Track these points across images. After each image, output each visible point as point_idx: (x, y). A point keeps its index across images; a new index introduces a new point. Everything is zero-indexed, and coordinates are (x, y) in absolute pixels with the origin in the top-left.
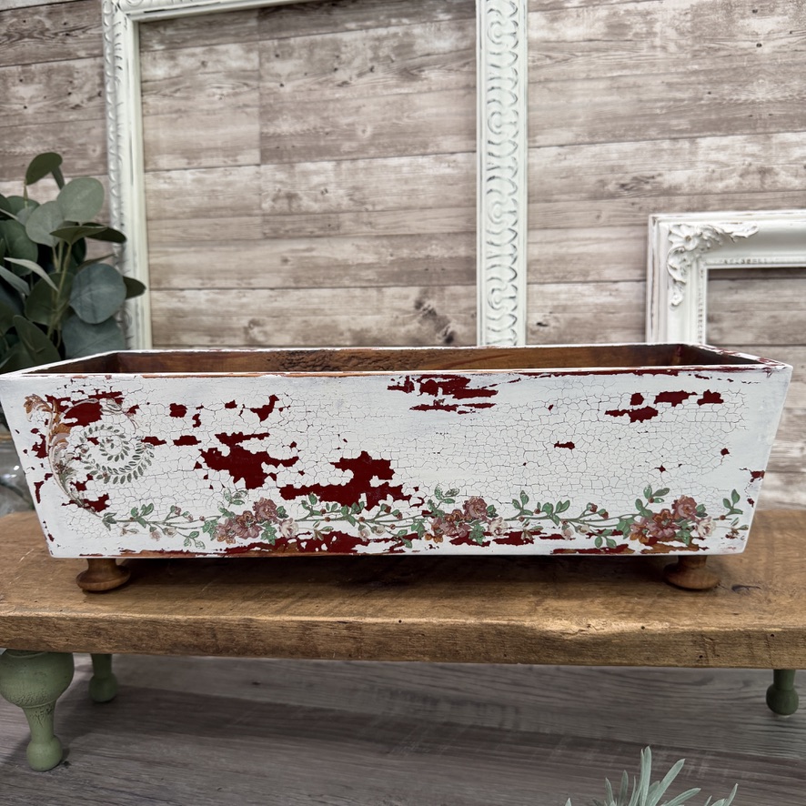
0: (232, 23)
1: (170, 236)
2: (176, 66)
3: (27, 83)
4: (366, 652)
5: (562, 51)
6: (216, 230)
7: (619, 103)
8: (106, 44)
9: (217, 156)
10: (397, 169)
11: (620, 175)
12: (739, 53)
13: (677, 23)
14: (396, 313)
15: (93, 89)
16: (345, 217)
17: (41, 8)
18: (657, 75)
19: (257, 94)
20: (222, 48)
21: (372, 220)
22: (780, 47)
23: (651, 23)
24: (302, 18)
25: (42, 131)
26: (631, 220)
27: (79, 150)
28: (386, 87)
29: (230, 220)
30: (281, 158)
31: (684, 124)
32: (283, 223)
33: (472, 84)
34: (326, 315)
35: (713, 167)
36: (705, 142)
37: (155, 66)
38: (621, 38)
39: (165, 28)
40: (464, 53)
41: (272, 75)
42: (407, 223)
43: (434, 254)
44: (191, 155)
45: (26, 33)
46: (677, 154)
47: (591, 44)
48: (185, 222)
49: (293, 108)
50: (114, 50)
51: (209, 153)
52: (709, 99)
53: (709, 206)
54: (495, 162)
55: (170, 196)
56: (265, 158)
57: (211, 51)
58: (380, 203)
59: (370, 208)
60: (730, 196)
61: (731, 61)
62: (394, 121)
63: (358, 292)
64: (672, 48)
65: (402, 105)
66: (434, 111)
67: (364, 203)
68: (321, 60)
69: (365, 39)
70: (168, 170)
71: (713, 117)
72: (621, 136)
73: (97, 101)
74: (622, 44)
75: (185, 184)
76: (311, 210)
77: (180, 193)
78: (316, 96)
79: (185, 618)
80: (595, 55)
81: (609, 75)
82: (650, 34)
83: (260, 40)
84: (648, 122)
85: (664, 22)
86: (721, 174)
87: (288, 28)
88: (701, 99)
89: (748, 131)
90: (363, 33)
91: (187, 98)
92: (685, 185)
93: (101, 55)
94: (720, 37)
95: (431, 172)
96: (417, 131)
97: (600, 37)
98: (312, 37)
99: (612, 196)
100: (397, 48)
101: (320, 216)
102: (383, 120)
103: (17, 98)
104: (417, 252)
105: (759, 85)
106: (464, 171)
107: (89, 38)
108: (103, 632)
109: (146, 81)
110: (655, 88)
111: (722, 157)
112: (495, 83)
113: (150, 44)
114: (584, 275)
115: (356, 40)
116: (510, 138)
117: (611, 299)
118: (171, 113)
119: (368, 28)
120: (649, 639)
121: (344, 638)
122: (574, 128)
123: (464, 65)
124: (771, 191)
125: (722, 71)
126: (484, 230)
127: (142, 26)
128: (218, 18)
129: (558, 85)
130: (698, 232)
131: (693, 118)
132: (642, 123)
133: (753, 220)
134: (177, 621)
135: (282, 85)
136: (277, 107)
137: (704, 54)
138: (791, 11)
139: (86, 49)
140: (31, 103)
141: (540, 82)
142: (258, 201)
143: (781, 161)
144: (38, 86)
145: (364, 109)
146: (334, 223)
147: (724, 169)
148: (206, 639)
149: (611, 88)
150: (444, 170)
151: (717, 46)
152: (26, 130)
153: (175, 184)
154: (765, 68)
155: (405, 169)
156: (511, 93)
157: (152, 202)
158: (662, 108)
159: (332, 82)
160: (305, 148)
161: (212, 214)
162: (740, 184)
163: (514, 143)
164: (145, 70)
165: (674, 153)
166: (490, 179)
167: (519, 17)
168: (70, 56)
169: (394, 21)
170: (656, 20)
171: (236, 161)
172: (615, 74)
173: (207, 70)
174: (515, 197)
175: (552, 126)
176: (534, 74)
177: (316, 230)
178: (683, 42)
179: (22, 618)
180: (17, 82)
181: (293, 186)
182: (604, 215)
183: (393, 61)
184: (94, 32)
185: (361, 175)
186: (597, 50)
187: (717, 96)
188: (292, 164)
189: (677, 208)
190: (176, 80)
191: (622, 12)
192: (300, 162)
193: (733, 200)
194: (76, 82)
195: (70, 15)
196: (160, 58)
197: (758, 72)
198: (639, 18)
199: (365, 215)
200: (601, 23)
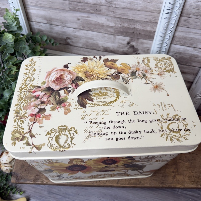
6: (50, 3)
14: (120, 44)
16: (103, 8)
21: (113, 10)
32: (77, 5)
34: (94, 41)
42: (128, 14)
43: (137, 27)
58: (118, 4)
59: (114, 6)
63: (106, 35)
67: (111, 4)
76: (89, 2)
101: (93, 5)
104: (130, 25)
114: (191, 45)
117: (197, 54)
146: (98, 9)
177: (91, 10)
199: (111, 8)
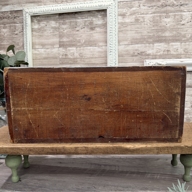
0: (53, 17)
1: (38, 63)
2: (40, 25)
3: (5, 29)
4: (89, 153)
5: (125, 25)
6: (49, 62)
7: (138, 36)
8: (24, 20)
9: (49, 46)
10: (90, 49)
11: (138, 51)
12: (163, 26)
13: (149, 19)
15: (21, 30)
16: (78, 60)
17: (9, 12)
18: (145, 30)
19: (58, 32)
20: (50, 22)
21: (84, 60)
22: (171, 25)
23: (144, 19)
24: (68, 16)
25: (8, 39)
26: (140, 61)
27: (17, 44)
28: (87, 31)
29: (52, 60)
30: (64, 47)
31: (151, 40)
32: (64, 61)
33: (106, 31)
35: (157, 50)
36: (156, 44)
37: (35, 26)
38: (138, 22)
39: (37, 17)
40: (104, 24)
41: (62, 28)
42: (92, 61)
44: (43, 45)
45: (5, 17)
46: (150, 47)
47: (131, 23)
48: (42, 60)
49: (66, 35)
50: (26, 22)
51: (47, 45)
52: (157, 35)
53: (157, 58)
54: (111, 48)
55: (39, 54)
56: (60, 46)
57: (48, 22)
58: (86, 57)
59: (84, 58)
60: (161, 56)
61: (161, 27)
62: (89, 39)
64: (149, 24)
65: (91, 35)
66: (98, 37)
67: (82, 57)
68: (73, 25)
69: (82, 21)
70: (38, 49)
71: (157, 39)
72: (138, 43)
73: (22, 33)
74: (138, 23)
75: (42, 52)
76: (71, 58)
77: (41, 54)
78: (71, 33)
79: (50, 147)
80: (132, 25)
81: (135, 30)
82: (144, 21)
83: (59, 20)
84: (144, 40)
85: (147, 19)
86: (159, 51)
87: (65, 18)
88: (155, 35)
89: (165, 42)
90: (82, 20)
91: (42, 33)
92: (152, 53)
93: (23, 23)
94: (159, 22)
95: (97, 50)
96: (94, 41)
97: (133, 22)
98: (71, 20)
99: (136, 56)
100: (90, 23)
101: (72, 59)
102: (87, 39)
103: (3, 32)
105: (167, 33)
106: (104, 50)
107: (20, 19)
108: (32, 150)
109: (33, 29)
110: (145, 33)
111: (159, 48)
112: (111, 31)
113: (34, 21)
115: (80, 21)
116: (114, 43)
118: (39, 36)
119: (83, 19)
120: (148, 148)
121: (84, 150)
122: (128, 41)
123: (104, 27)
124: (170, 55)
125: (159, 29)
126: (109, 63)
127: (32, 17)
128: (50, 15)
129: (125, 32)
130: (155, 64)
131: (153, 39)
132: (142, 40)
133: (166, 61)
134: (48, 147)
135: (64, 30)
136: (63, 35)
137: (155, 26)
138: (173, 17)
139: (19, 21)
140: (6, 33)
141: (121, 31)
142: (59, 56)
143: (172, 49)
144: (7, 29)
145: (82, 36)
146: (76, 61)
147: (160, 50)
148: (55, 151)
149: (136, 33)
150: (100, 50)
151: (158, 24)
152: (5, 39)
153: (39, 52)
154: (168, 29)
155: (91, 49)
156: (114, 34)
157: (34, 56)
158: (147, 37)
159: (75, 30)
160: (69, 44)
161: (48, 58)
162: (163, 53)
163: (115, 44)
164: (33, 26)
165: (149, 47)
166: (110, 52)
167: (116, 17)
168: (15, 23)
169: (89, 17)
170: (145, 19)
171: (54, 47)
172: (137, 30)
173: (47, 27)
174: (115, 56)
175: (123, 41)
176: (119, 29)
177: (72, 62)
178: (151, 23)
179: (14, 148)
180: (3, 28)
181: (67, 53)
182: (134, 60)
183: (89, 26)
184: (21, 18)
185: (82, 51)
186: (133, 24)
187: (158, 35)
188: (66, 48)
189: (150, 58)
190: (40, 29)
191: (138, 17)
192: (68, 47)
193: (162, 57)
194: (16, 29)
195: (15, 14)
196: (36, 24)
197: (167, 30)
198: (142, 18)
200: (134, 19)
